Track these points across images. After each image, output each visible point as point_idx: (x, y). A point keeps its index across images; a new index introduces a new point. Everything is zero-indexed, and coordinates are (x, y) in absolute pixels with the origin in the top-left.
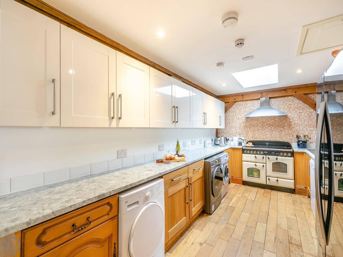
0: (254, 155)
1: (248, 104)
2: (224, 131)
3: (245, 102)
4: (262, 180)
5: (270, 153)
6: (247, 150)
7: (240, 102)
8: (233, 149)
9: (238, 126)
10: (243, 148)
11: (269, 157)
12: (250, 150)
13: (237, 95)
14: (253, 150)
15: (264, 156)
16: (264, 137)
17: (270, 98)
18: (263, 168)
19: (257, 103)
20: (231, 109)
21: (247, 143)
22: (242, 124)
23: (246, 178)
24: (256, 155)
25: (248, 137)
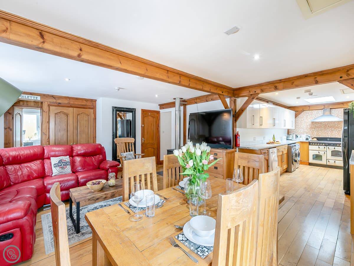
0: (318, 146)
1: (314, 112)
2: (294, 131)
3: (311, 111)
4: (323, 162)
5: (329, 145)
6: (313, 143)
7: (307, 111)
8: (302, 142)
9: (305, 127)
10: (310, 142)
11: (329, 147)
12: (315, 143)
13: (305, 106)
14: (317, 143)
15: (326, 147)
16: (326, 135)
17: (331, 109)
18: (325, 154)
19: (321, 112)
20: (299, 116)
21: (313, 139)
22: (309, 126)
23: (311, 161)
24: (319, 146)
25: (314, 135)
